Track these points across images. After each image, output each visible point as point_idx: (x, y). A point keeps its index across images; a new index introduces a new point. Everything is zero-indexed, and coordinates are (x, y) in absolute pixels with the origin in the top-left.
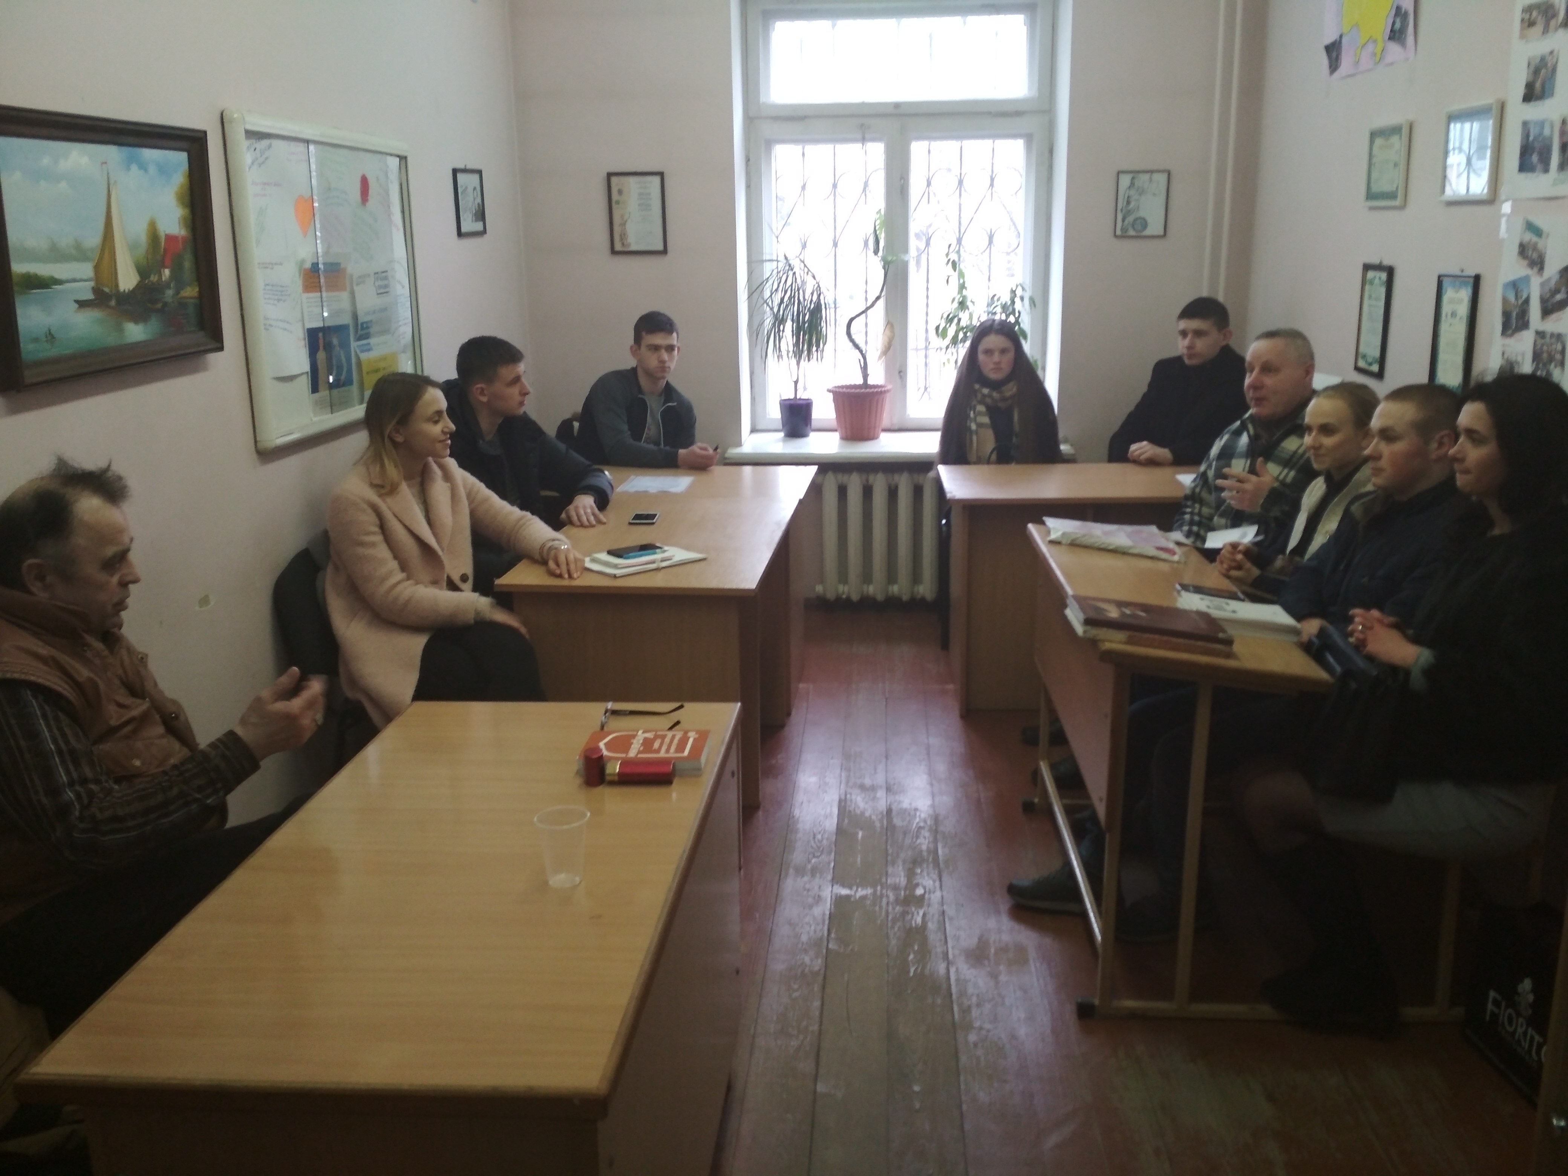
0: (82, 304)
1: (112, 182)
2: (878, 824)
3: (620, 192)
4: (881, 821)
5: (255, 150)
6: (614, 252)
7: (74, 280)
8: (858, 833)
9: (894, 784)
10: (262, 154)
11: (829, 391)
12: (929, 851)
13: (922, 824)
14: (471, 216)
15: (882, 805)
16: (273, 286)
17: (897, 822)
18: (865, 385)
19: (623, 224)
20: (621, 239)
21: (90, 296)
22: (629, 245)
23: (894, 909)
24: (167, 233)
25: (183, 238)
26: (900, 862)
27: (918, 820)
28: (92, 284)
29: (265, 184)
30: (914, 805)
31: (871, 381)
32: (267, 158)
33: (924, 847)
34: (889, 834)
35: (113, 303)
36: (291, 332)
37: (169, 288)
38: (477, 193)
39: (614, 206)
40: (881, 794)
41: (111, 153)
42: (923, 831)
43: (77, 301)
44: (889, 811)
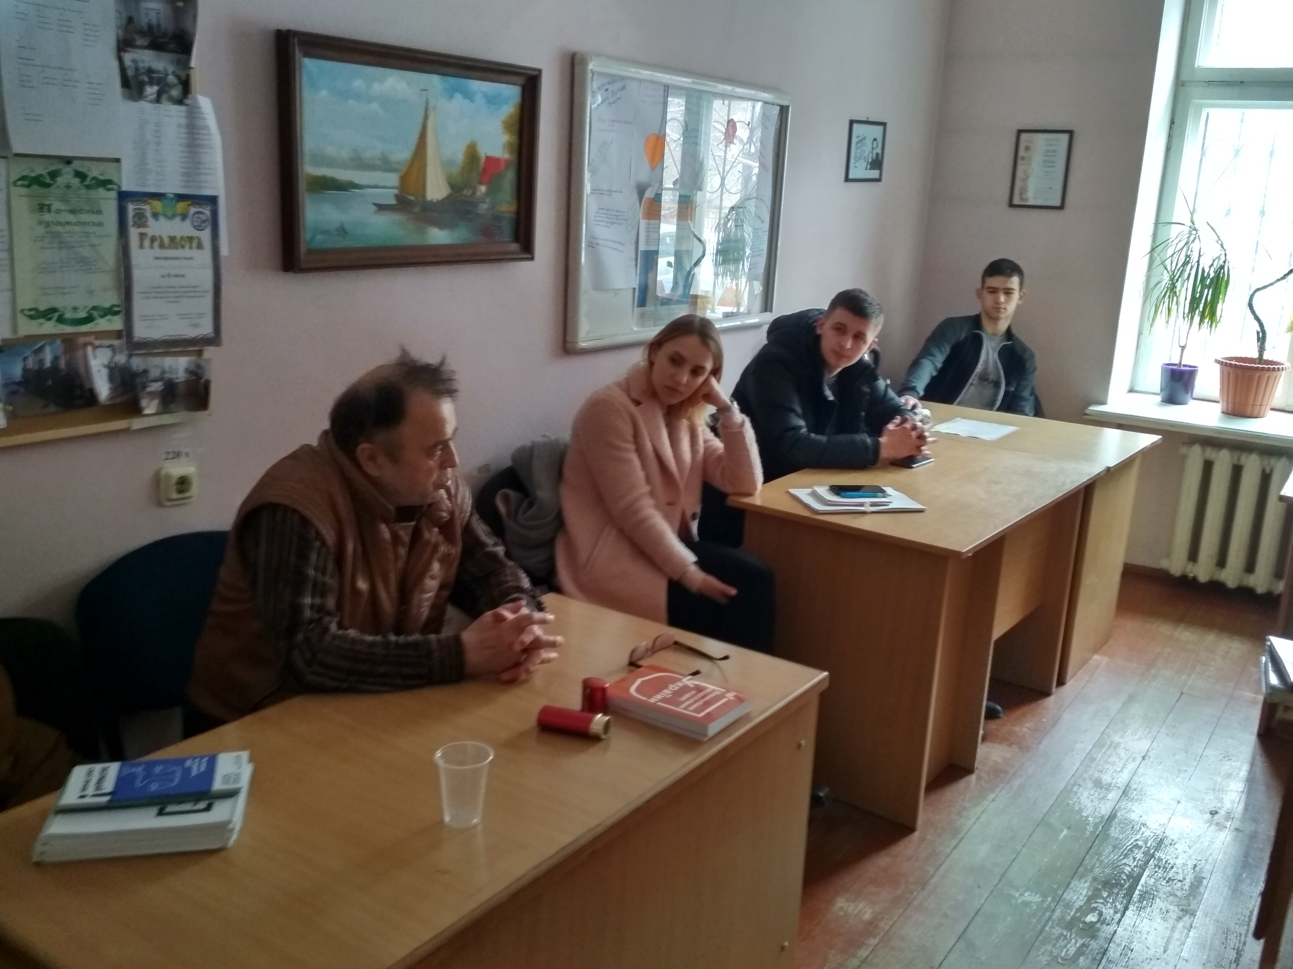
0: (381, 208)
1: (431, 107)
2: (1090, 828)
3: (1027, 148)
4: (1096, 825)
5: (607, 90)
6: (1011, 205)
7: (376, 187)
8: (1062, 831)
9: (1135, 790)
10: (614, 93)
11: (1217, 361)
12: (1129, 876)
13: (1140, 843)
14: (864, 164)
15: (1105, 809)
16: (608, 210)
17: (1114, 832)
18: (1260, 359)
19: (1025, 179)
20: (1021, 194)
21: (393, 202)
22: (1027, 200)
23: (1052, 927)
24: (488, 155)
25: (506, 161)
26: (1090, 878)
27: (1138, 837)
28: (396, 191)
29: (614, 121)
30: (1144, 819)
31: (1266, 356)
32: (619, 99)
33: (1127, 869)
34: (1096, 842)
35: (417, 210)
36: (622, 252)
37: (484, 202)
38: (877, 143)
39: (1019, 161)
40: (1113, 795)
41: (434, 82)
42: (1136, 851)
43: (375, 204)
44: (1112, 816)
